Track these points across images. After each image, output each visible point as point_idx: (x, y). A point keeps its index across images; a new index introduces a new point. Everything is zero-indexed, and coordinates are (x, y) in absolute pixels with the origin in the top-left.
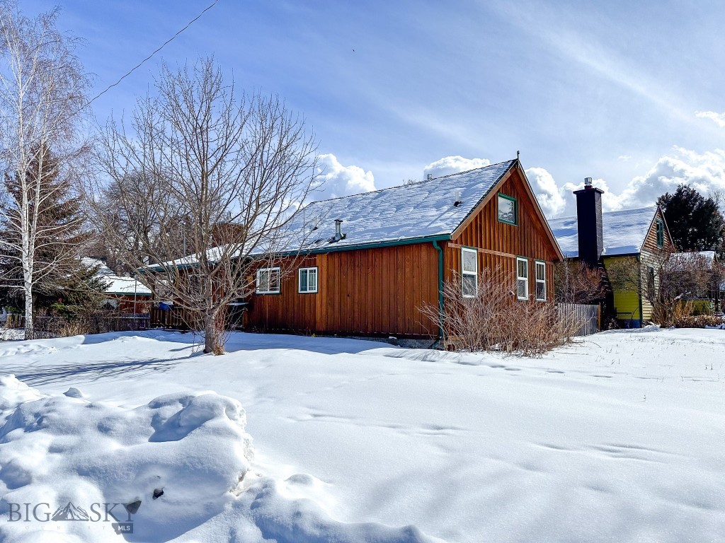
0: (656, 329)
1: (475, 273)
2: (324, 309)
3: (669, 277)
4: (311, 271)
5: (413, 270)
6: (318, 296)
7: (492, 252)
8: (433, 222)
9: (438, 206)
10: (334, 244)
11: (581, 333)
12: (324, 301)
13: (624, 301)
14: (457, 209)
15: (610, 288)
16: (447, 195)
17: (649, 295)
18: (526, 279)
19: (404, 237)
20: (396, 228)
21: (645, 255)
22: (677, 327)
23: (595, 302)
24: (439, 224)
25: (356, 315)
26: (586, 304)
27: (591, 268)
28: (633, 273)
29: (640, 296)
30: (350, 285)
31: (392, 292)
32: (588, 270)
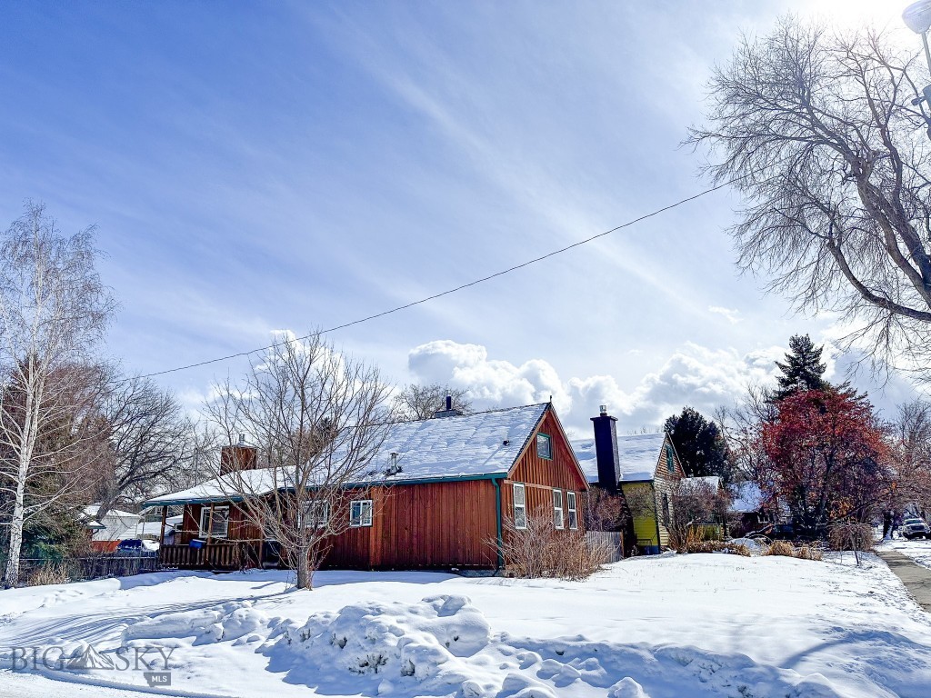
0: (673, 555)
1: (523, 506)
2: (379, 543)
3: (680, 503)
4: (365, 504)
5: (472, 505)
6: (372, 530)
7: (535, 486)
8: (488, 460)
9: (489, 443)
10: (391, 478)
11: (609, 561)
12: (380, 534)
13: (643, 528)
14: (507, 448)
15: (629, 514)
16: (495, 433)
17: (665, 521)
18: (561, 509)
19: (464, 474)
20: (453, 464)
21: (658, 482)
22: (690, 552)
23: (617, 529)
24: (493, 462)
25: (415, 548)
26: (610, 531)
27: (612, 495)
28: (649, 500)
29: (657, 522)
30: (407, 518)
31: (452, 524)
32: (609, 497)
